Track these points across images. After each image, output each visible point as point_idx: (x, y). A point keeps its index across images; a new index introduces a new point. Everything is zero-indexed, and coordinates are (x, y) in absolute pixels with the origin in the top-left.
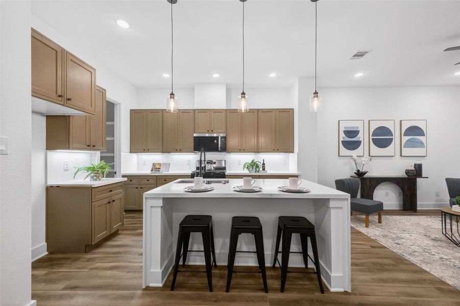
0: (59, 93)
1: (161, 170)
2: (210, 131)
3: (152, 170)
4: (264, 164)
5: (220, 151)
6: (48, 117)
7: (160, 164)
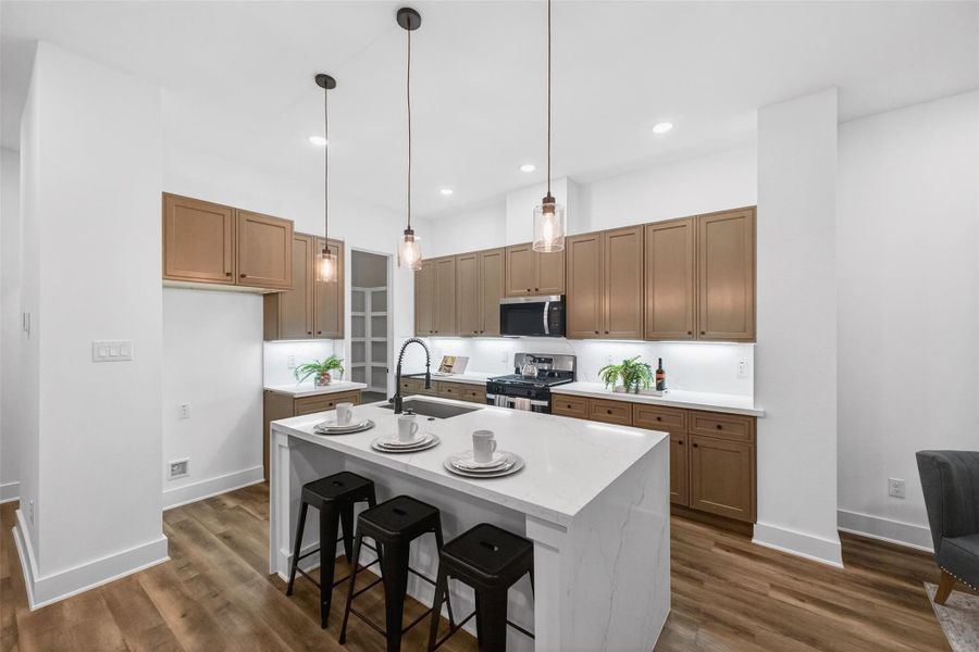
0: (228, 270)
1: (453, 370)
2: (533, 290)
3: (440, 370)
4: (660, 372)
5: (548, 336)
6: (265, 295)
7: (453, 359)
